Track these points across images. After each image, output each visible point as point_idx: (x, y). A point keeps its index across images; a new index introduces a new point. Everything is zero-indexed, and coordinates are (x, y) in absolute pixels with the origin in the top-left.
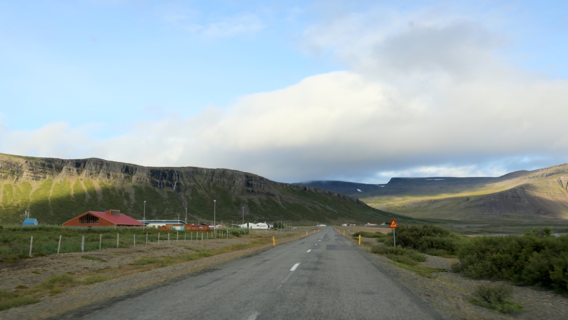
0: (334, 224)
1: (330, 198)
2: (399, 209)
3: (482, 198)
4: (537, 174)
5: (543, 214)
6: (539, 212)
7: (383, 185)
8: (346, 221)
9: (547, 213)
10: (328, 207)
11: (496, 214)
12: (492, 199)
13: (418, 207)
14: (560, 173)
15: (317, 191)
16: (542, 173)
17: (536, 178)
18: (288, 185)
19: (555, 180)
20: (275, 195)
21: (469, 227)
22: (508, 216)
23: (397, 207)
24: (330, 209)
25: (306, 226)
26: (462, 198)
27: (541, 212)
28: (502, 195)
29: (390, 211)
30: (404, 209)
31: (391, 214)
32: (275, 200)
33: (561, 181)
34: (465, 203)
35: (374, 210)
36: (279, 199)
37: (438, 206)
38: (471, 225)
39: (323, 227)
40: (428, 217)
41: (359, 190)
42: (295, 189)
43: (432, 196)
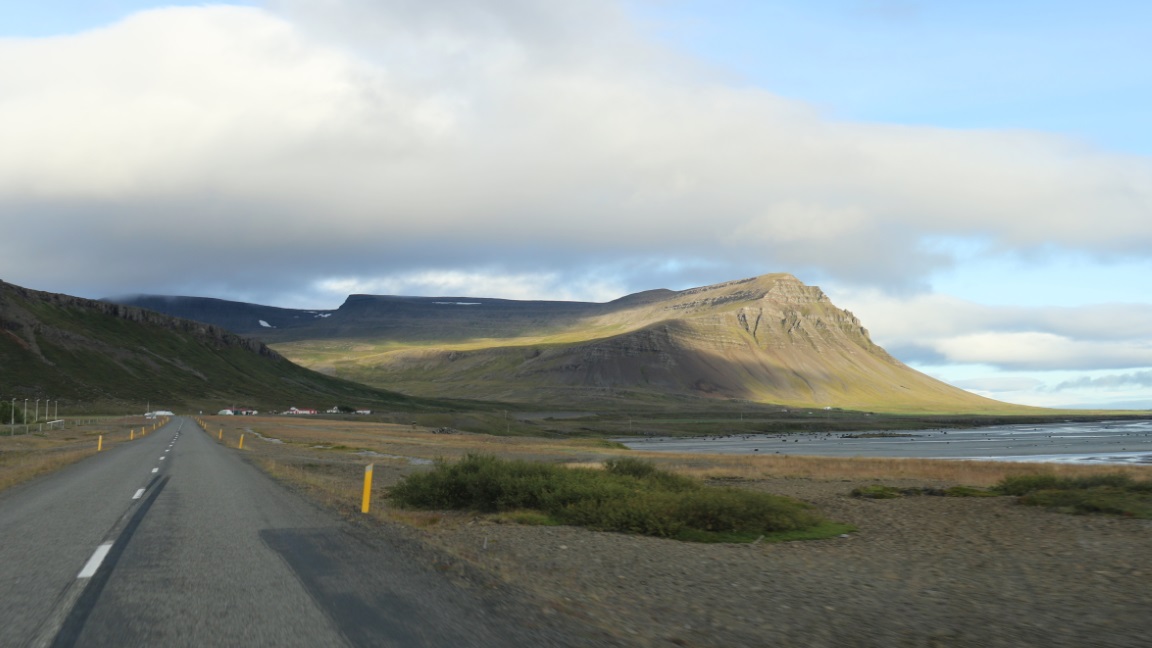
0: (196, 411)
1: (186, 341)
2: (368, 373)
3: (570, 350)
4: (693, 298)
5: (707, 392)
6: (697, 386)
7: (325, 312)
8: (229, 401)
9: (716, 387)
10: (179, 363)
11: (604, 390)
12: (595, 354)
13: (414, 369)
14: (741, 298)
15: (151, 319)
16: (702, 296)
17: (691, 309)
18: (62, 299)
19: (733, 313)
20: (20, 326)
21: (551, 419)
22: (632, 394)
23: (362, 368)
24: (186, 368)
25: (114, 414)
26: (523, 349)
27: (702, 386)
28: (618, 345)
29: (347, 378)
30: (379, 372)
31: (350, 384)
32: (21, 341)
33: (744, 316)
34: (530, 361)
35: (305, 372)
36: (32, 338)
37: (465, 368)
38: (556, 416)
39: (160, 418)
40: (441, 395)
41: (264, 324)
42: (83, 310)
43: (450, 343)
